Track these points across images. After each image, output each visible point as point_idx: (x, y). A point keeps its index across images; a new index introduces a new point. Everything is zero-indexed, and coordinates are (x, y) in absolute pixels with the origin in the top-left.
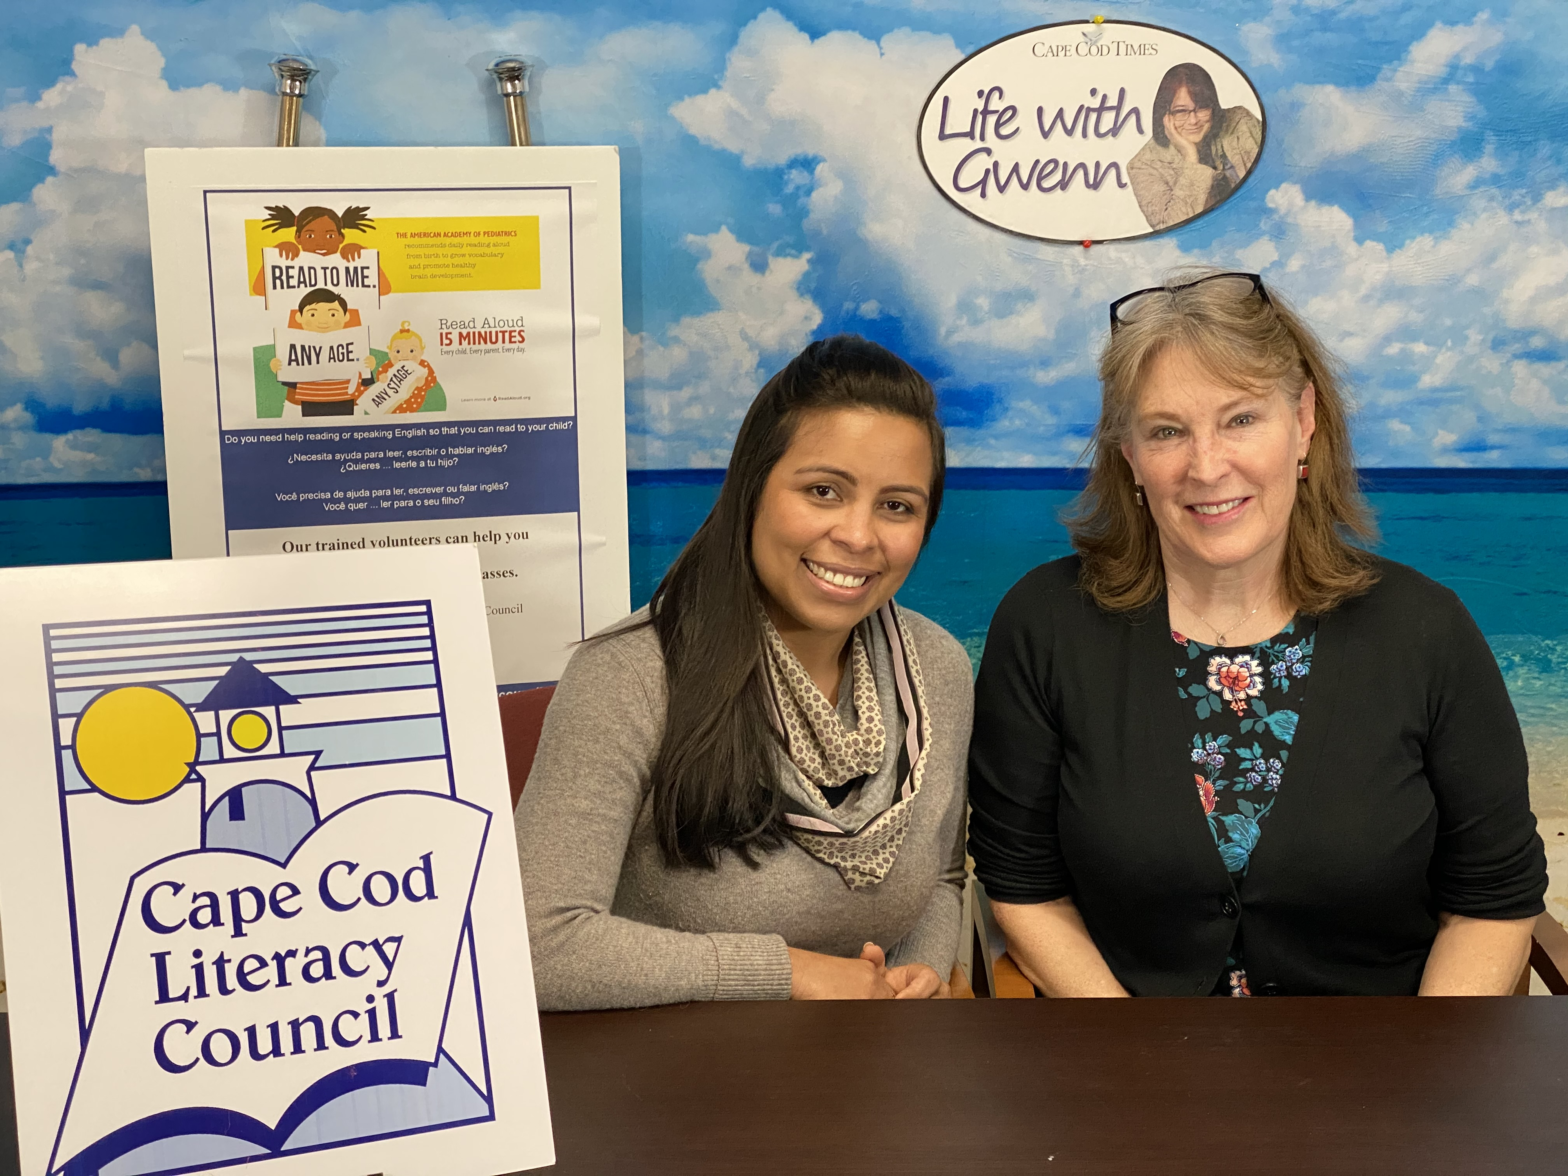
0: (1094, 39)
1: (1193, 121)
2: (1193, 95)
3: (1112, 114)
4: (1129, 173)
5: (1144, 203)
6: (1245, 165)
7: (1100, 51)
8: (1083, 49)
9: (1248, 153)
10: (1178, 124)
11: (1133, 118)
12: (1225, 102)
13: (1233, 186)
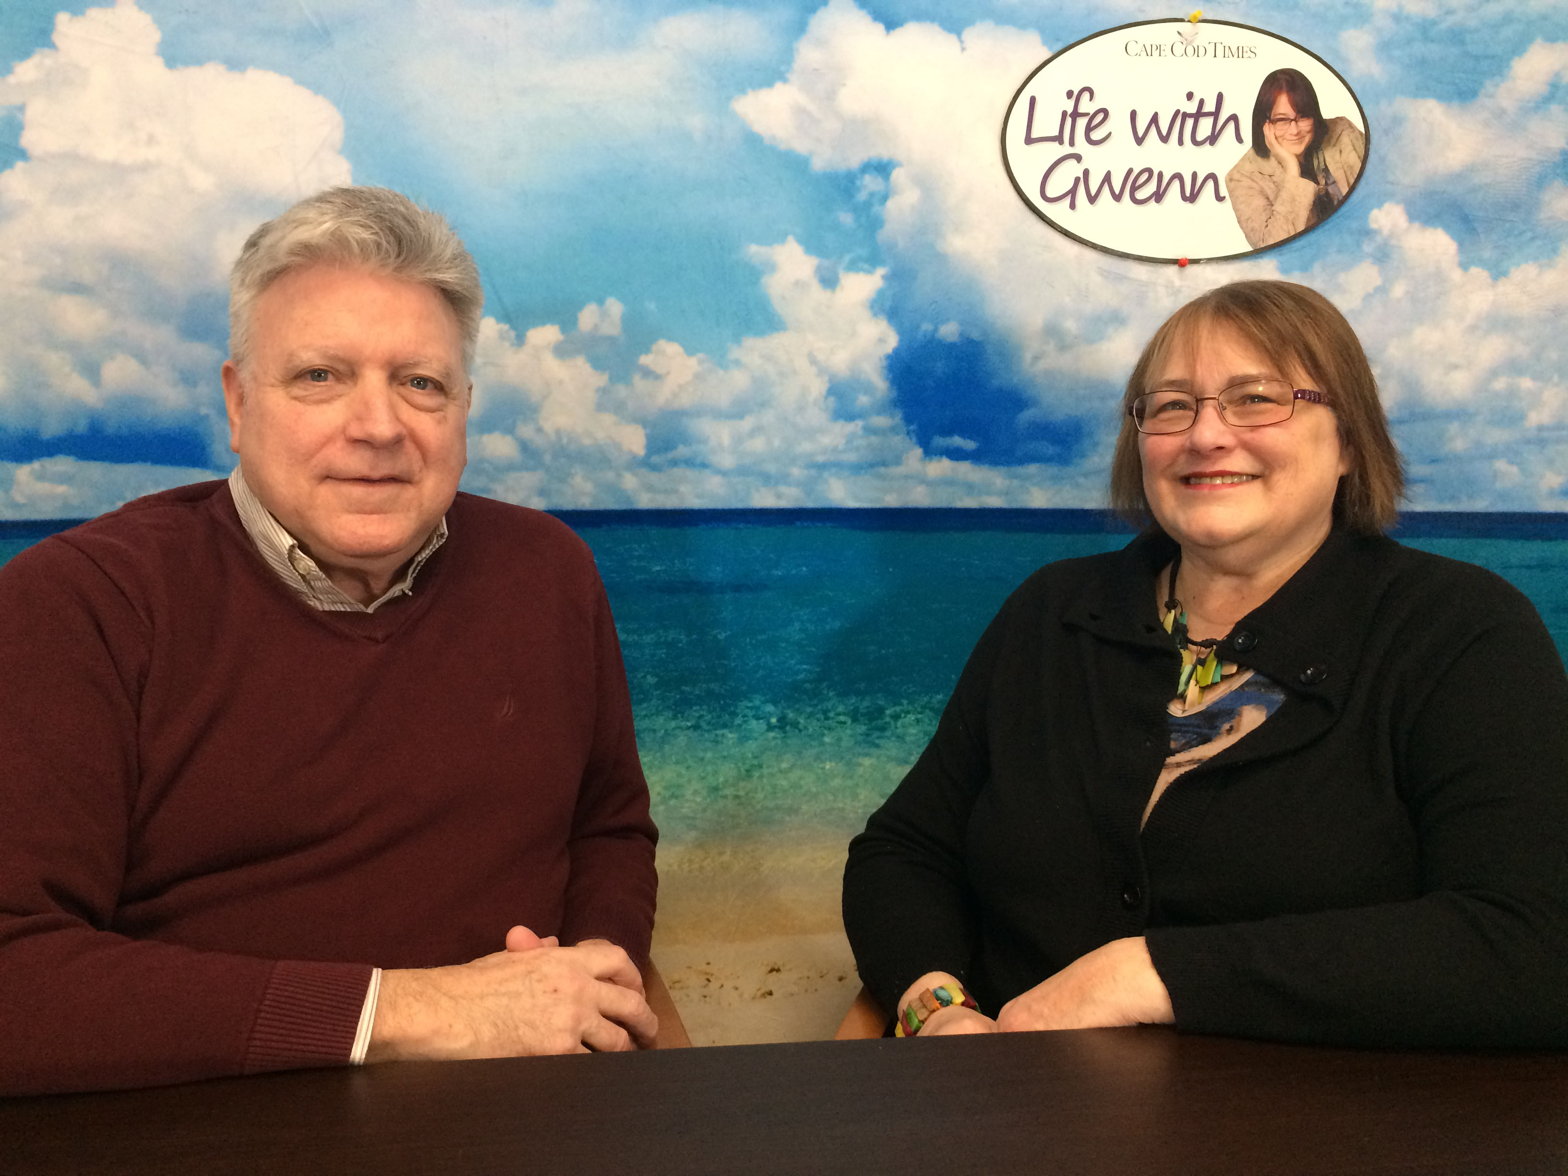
0: (1189, 39)
1: (1294, 131)
2: (1295, 105)
3: (1210, 121)
4: (1228, 187)
5: (1243, 218)
6: (1348, 181)
7: (1196, 51)
8: (1179, 49)
9: (1351, 167)
10: (1278, 133)
11: (1231, 126)
12: (1327, 112)
13: (1336, 202)
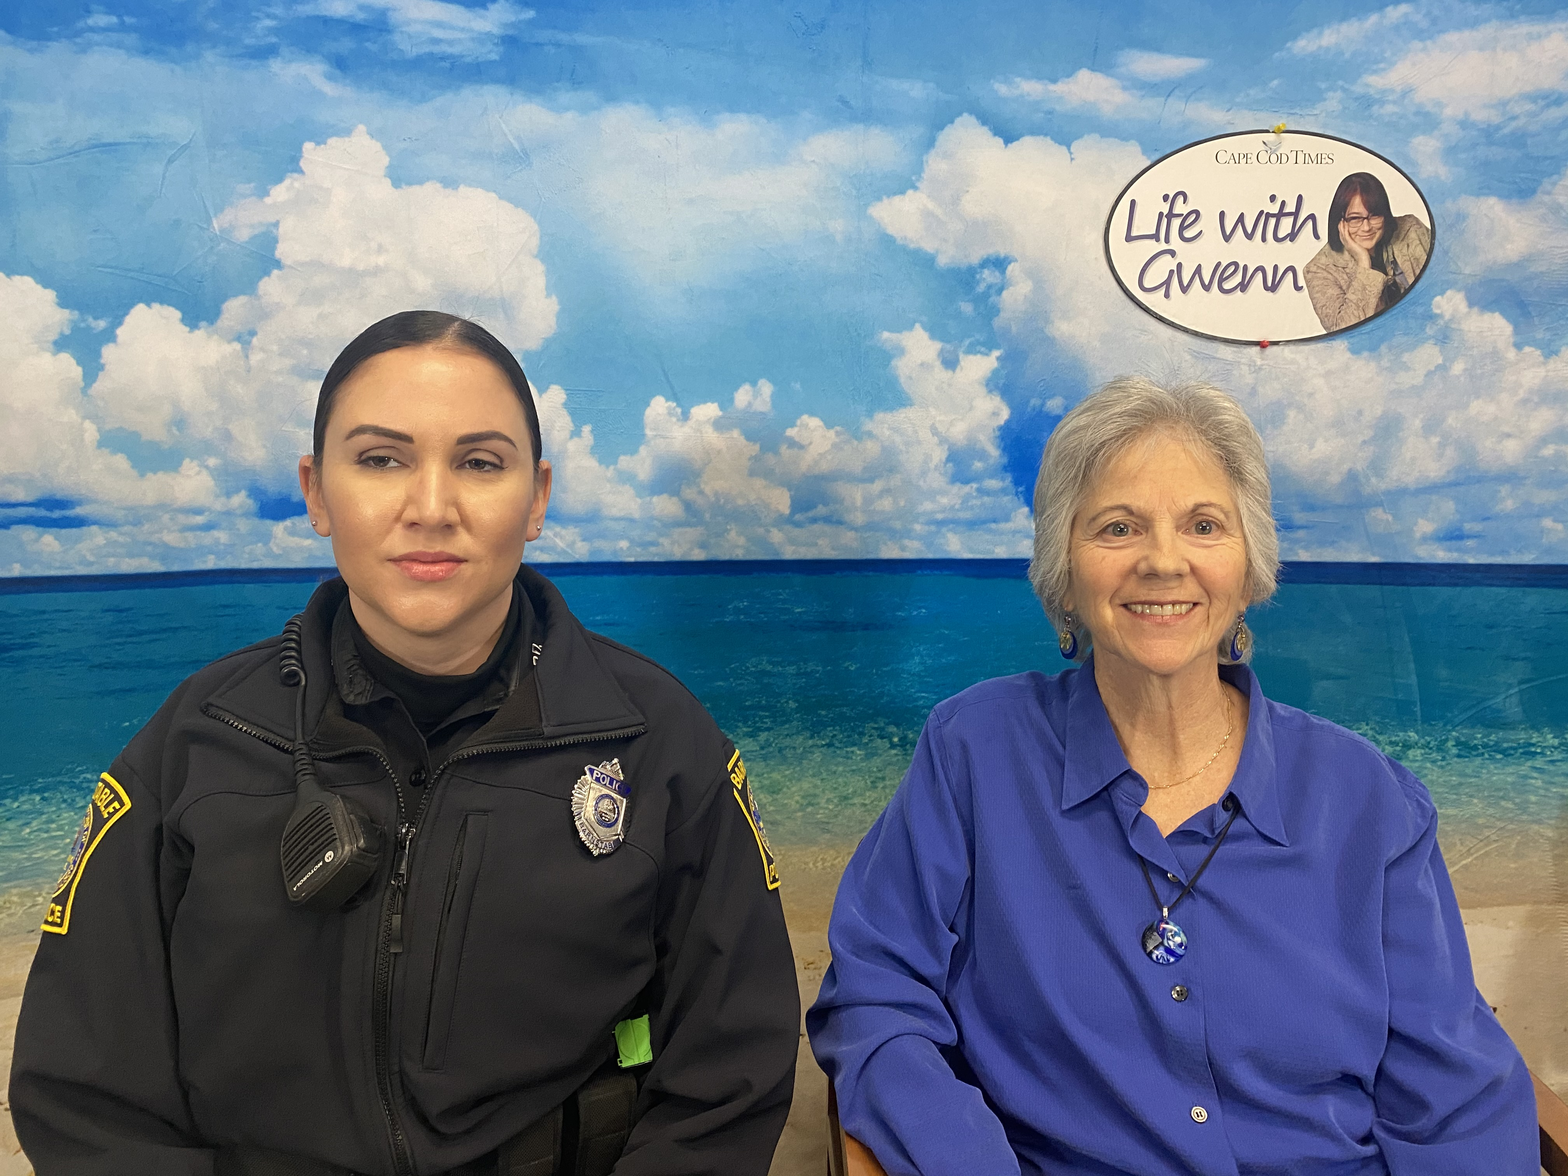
0: (1273, 148)
1: (1366, 228)
2: (1366, 204)
3: (1291, 219)
4: (1305, 277)
5: (1318, 306)
6: (1414, 271)
7: (1279, 159)
8: (1264, 157)
9: (1417, 259)
10: (1352, 230)
11: (1310, 223)
12: (1396, 212)
13: (1402, 291)
